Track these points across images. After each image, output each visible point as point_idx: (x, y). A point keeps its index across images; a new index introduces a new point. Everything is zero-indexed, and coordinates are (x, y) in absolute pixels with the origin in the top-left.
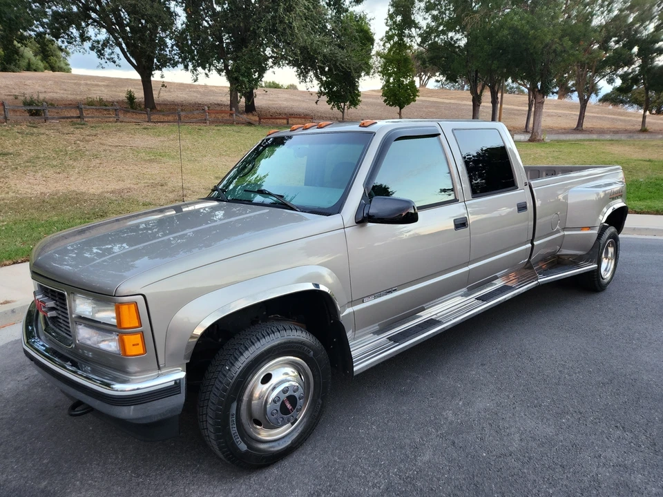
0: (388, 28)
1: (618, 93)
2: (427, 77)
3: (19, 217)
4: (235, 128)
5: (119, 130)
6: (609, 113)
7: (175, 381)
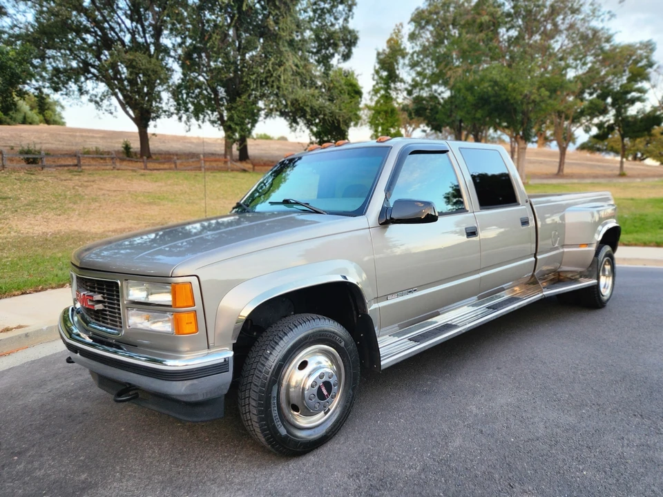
0: (374, 83)
1: (595, 140)
2: (412, 129)
3: (22, 254)
4: (231, 174)
5: (116, 177)
6: (588, 160)
7: (225, 358)
